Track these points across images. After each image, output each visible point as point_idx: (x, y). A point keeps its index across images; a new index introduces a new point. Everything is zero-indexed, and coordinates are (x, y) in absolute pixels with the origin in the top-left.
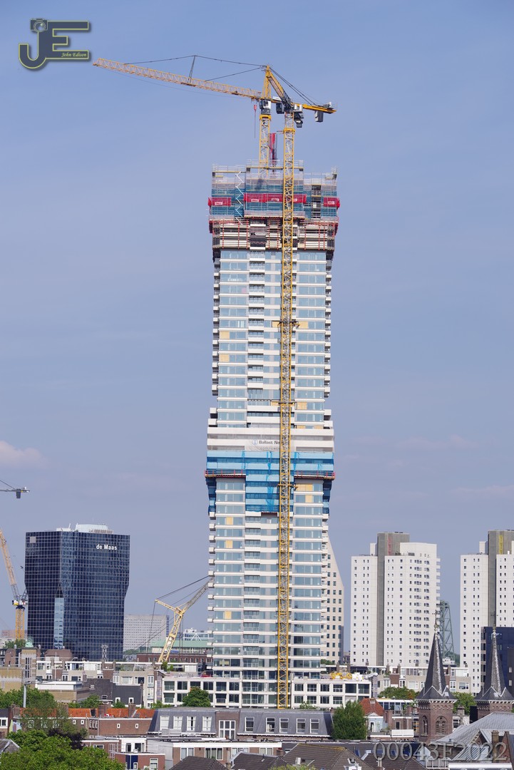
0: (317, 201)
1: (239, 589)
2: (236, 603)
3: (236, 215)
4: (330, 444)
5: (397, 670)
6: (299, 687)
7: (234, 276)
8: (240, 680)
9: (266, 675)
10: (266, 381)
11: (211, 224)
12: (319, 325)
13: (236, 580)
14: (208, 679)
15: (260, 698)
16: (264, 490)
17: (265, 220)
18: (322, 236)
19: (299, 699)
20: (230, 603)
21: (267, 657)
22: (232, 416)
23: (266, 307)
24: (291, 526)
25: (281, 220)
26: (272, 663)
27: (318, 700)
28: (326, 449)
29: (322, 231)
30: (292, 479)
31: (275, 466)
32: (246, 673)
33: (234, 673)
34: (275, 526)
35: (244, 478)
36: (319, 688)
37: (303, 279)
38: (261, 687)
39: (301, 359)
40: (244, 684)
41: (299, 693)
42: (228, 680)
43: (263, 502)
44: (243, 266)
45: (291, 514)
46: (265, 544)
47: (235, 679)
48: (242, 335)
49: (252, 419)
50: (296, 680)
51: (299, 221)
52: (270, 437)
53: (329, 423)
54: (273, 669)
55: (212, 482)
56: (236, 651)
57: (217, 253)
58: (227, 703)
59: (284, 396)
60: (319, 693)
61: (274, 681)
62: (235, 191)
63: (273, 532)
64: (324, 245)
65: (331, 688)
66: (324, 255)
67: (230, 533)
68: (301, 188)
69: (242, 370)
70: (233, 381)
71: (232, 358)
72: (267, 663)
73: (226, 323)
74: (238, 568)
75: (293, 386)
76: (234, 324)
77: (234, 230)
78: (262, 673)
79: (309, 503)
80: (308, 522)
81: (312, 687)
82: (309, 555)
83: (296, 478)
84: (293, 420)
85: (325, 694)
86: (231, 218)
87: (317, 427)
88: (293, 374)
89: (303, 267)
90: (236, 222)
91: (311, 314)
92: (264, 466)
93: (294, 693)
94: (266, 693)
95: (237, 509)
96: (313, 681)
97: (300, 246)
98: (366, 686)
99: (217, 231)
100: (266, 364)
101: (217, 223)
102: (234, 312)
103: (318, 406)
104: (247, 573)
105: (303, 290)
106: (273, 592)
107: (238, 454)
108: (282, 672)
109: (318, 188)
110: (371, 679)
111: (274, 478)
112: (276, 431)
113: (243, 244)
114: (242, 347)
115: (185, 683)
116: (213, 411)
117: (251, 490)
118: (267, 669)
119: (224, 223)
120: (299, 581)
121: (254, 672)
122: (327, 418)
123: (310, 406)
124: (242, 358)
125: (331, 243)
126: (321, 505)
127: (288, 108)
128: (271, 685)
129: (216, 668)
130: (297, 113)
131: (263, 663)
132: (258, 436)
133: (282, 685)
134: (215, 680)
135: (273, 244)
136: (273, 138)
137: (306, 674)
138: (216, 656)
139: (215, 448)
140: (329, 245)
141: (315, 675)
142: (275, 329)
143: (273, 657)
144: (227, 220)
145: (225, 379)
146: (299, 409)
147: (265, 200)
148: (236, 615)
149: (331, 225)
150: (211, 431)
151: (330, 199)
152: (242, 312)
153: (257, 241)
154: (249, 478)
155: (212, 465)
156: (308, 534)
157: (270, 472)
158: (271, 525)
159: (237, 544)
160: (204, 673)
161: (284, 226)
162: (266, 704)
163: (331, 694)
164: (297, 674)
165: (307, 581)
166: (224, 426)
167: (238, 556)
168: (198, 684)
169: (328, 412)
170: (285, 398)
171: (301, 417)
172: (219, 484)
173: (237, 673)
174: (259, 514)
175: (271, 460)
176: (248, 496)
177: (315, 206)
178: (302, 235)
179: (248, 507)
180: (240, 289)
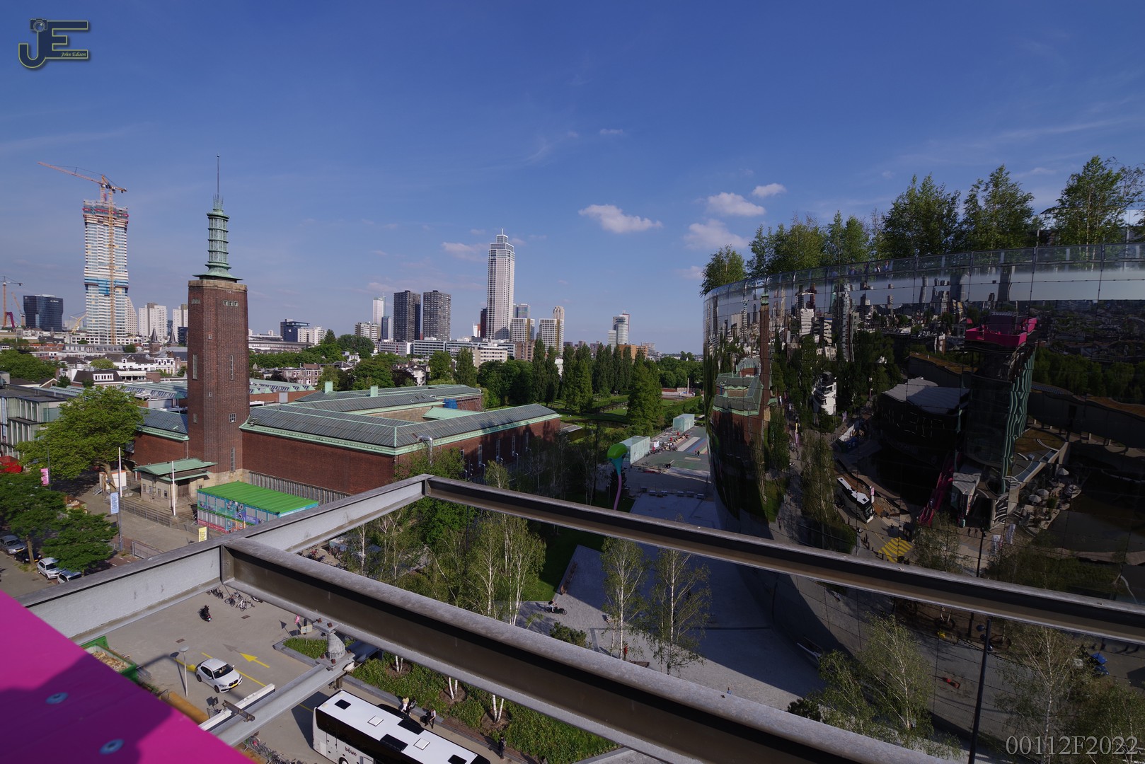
0: (121, 214)
2: (95, 318)
3: (93, 214)
4: (127, 279)
7: (92, 231)
10: (105, 260)
11: (83, 215)
12: (122, 247)
13: (96, 312)
14: (88, 338)
15: (106, 343)
16: (105, 289)
17: (103, 217)
19: (119, 343)
21: (107, 332)
22: (93, 268)
23: (104, 240)
24: (115, 299)
26: (109, 334)
29: (123, 223)
31: (108, 283)
32: (101, 336)
34: (109, 299)
37: (117, 234)
38: (106, 340)
39: (117, 256)
40: (100, 339)
43: (105, 292)
45: (114, 296)
46: (106, 303)
48: (95, 247)
49: (100, 270)
51: (114, 219)
52: (106, 275)
53: (126, 273)
56: (97, 330)
57: (86, 224)
60: (125, 342)
61: (110, 338)
62: (92, 207)
65: (129, 340)
66: (124, 229)
68: (115, 210)
74: (97, 309)
75: (114, 262)
76: (93, 244)
77: (92, 218)
78: (106, 336)
79: (120, 293)
81: (123, 340)
82: (121, 307)
83: (115, 287)
84: (114, 271)
87: (122, 274)
88: (114, 259)
89: (117, 231)
91: (120, 244)
92: (105, 283)
93: (117, 341)
95: (96, 293)
99: (86, 218)
100: (104, 256)
101: (86, 215)
102: (93, 241)
103: (123, 268)
104: (100, 310)
105: (117, 237)
106: (108, 315)
107: (96, 279)
108: (113, 336)
109: (121, 211)
111: (108, 286)
113: (96, 222)
114: (96, 250)
116: (86, 267)
120: (118, 313)
123: (120, 268)
124: (96, 253)
126: (124, 294)
129: (90, 334)
130: (114, 190)
132: (102, 275)
133: (113, 339)
135: (106, 224)
136: (105, 195)
137: (122, 337)
138: (90, 331)
139: (87, 277)
140: (126, 227)
142: (107, 247)
144: (89, 215)
145: (90, 258)
147: (103, 211)
148: (96, 321)
149: (126, 221)
150: (86, 272)
151: (126, 214)
153: (102, 222)
154: (100, 285)
155: (86, 281)
156: (120, 301)
159: (96, 303)
160: (86, 336)
161: (109, 219)
164: (118, 337)
165: (121, 313)
166: (90, 271)
167: (97, 306)
168: (84, 339)
169: (126, 270)
170: (111, 265)
171: (117, 271)
172: (89, 286)
173: (97, 336)
174: (103, 295)
176: (99, 290)
178: (116, 223)
179: (99, 293)
180: (95, 234)
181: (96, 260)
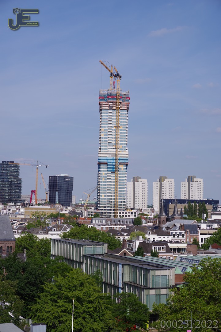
0: (125, 98)
1: (106, 190)
2: (105, 193)
3: (105, 101)
4: (127, 156)
5: (142, 209)
6: (120, 213)
7: (105, 116)
8: (106, 211)
9: (112, 210)
10: (112, 141)
11: (99, 103)
12: (125, 127)
13: (105, 188)
14: (98, 211)
15: (111, 216)
16: (112, 167)
17: (112, 102)
18: (126, 106)
19: (120, 216)
20: (103, 193)
21: (112, 206)
22: (104, 149)
23: (113, 123)
24: (118, 175)
25: (116, 102)
26: (113, 207)
27: (124, 216)
28: (126, 157)
29: (126, 105)
30: (118, 164)
31: (114, 161)
32: (107, 210)
33: (104, 210)
34: (114, 175)
35: (107, 164)
36: (124, 213)
37: (121, 116)
38: (111, 213)
39: (121, 136)
40: (107, 212)
41: (120, 214)
42: (103, 211)
43: (112, 169)
44: (107, 113)
45: (118, 172)
46: (112, 179)
47: (105, 211)
48: (107, 130)
49: (109, 150)
50: (119, 211)
51: (120, 103)
52: (113, 154)
53: (127, 151)
54: (114, 209)
55: (99, 165)
56: (105, 204)
57: (101, 110)
58: (103, 217)
59: (117, 144)
60: (124, 214)
61: (114, 212)
62: (105, 95)
63: (114, 177)
64: (126, 108)
65: (127, 213)
66: (126, 111)
67: (104, 177)
68: (121, 95)
69: (107, 138)
70: (104, 141)
71: (104, 135)
72: (112, 207)
73: (103, 127)
74: (105, 185)
75: (119, 142)
76: (105, 127)
77: (105, 104)
78: (111, 210)
79: (122, 170)
80: (122, 174)
81: (123, 213)
82: (122, 182)
83: (119, 164)
84: (119, 150)
85: (126, 214)
86: (104, 102)
87: (124, 152)
88: (119, 139)
89: (121, 114)
90: (106, 103)
91: (123, 125)
92: (112, 161)
93: (119, 214)
94: (112, 214)
95: (105, 171)
96: (123, 212)
97: (121, 108)
98: (136, 213)
99: (101, 105)
100: (112, 137)
101: (101, 103)
102: (105, 124)
103: (125, 147)
104: (108, 186)
105: (121, 119)
106: (114, 191)
107: (106, 158)
108: (116, 210)
109: (125, 95)
110: (137, 211)
111: (114, 164)
112: (115, 153)
113: (107, 108)
114: (107, 133)
115: (93, 212)
116: (100, 148)
117: (109, 166)
118: (112, 209)
119: (103, 103)
120: (120, 188)
121: (109, 209)
122: (127, 150)
123: (123, 147)
124: (107, 135)
125: (128, 108)
126: (125, 170)
127: (118, 75)
128: (113, 212)
129: (100, 208)
130: (120, 77)
131: (111, 207)
132: (110, 154)
133: (116, 212)
134: (100, 211)
135: (114, 108)
136: (114, 82)
137: (122, 210)
138: (100, 206)
139: (100, 156)
140: (127, 108)
141: (123, 210)
142: (115, 128)
143: (114, 206)
144: (103, 102)
145: (103, 140)
146: (120, 147)
147: (112, 97)
148: (105, 196)
149: (128, 103)
150: (99, 152)
151: (128, 97)
152: (107, 124)
153: (110, 107)
154: (108, 164)
155: (99, 161)
156: (122, 177)
157: (113, 162)
158: (113, 175)
159: (105, 179)
160: (97, 209)
161: (117, 104)
162: (112, 217)
163: (127, 215)
164: (120, 210)
165: (122, 188)
166: (102, 151)
167: (105, 182)
168: (96, 212)
169: (127, 148)
170: (117, 145)
171: (121, 149)
172: (101, 165)
173: (105, 210)
174: (111, 172)
175: (113, 160)
176: (108, 168)
177: (124, 99)
178: (121, 106)
179: (108, 171)
180: (106, 119)
181: (106, 141)
